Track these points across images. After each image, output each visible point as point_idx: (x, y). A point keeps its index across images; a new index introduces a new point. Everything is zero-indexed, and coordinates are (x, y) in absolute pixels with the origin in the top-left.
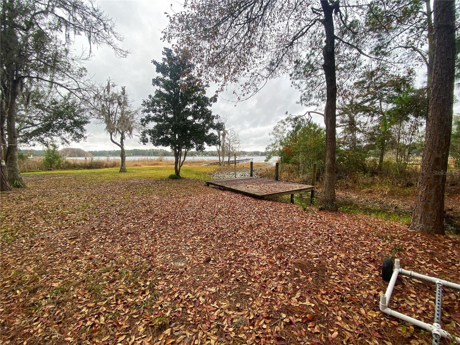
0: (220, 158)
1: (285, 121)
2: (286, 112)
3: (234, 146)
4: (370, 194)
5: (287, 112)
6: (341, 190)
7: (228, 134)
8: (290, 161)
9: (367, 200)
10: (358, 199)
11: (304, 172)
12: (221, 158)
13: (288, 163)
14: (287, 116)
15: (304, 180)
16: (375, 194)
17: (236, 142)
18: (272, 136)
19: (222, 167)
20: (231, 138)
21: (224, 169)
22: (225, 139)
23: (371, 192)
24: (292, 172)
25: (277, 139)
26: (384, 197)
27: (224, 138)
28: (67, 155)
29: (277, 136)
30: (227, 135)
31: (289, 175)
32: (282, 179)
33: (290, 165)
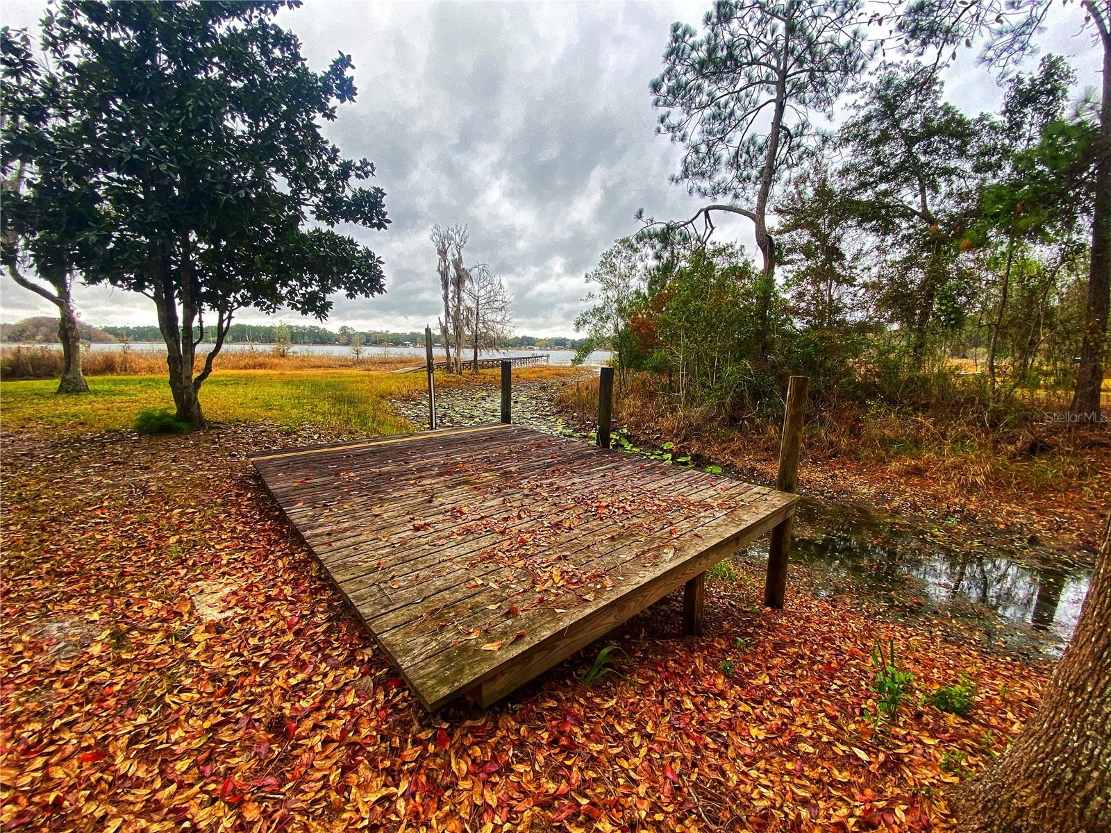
0: (448, 352)
1: (634, 241)
2: (638, 210)
3: (490, 316)
4: (916, 480)
5: (641, 212)
6: (814, 462)
7: (471, 279)
8: (648, 363)
9: (915, 503)
10: (881, 497)
11: (691, 400)
12: (452, 351)
13: (639, 368)
14: (641, 225)
15: (691, 424)
16: (935, 480)
17: (496, 305)
18: (596, 286)
19: (452, 377)
20: (483, 292)
21: (458, 382)
22: (464, 295)
23: (918, 472)
24: (652, 395)
25: (610, 294)
26: (970, 492)
27: (459, 290)
28: (39, 337)
29: (610, 285)
30: (467, 283)
31: (644, 405)
32: (622, 418)
33: (646, 375)
